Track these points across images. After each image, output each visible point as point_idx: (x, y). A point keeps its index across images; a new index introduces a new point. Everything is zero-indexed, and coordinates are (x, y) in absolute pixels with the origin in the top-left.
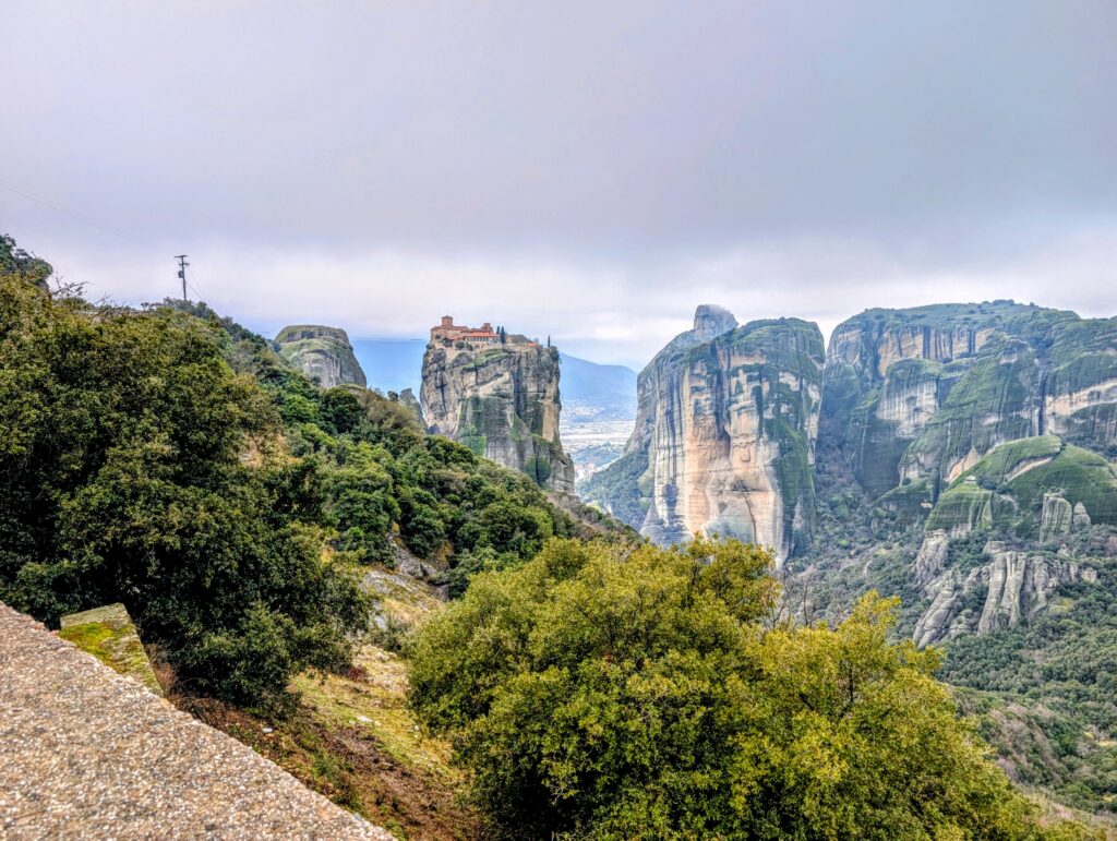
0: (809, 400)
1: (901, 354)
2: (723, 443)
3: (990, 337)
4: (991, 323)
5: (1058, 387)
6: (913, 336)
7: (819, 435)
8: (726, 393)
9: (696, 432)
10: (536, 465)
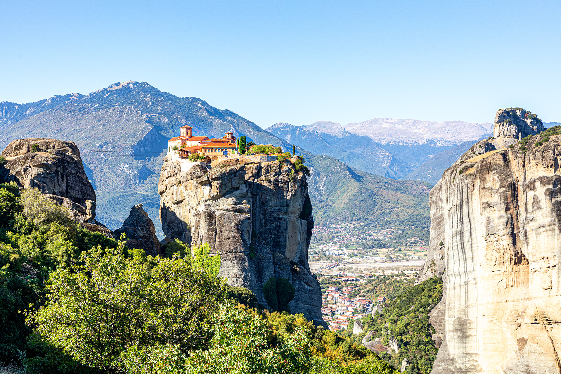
9: (489, 256)
10: (277, 287)
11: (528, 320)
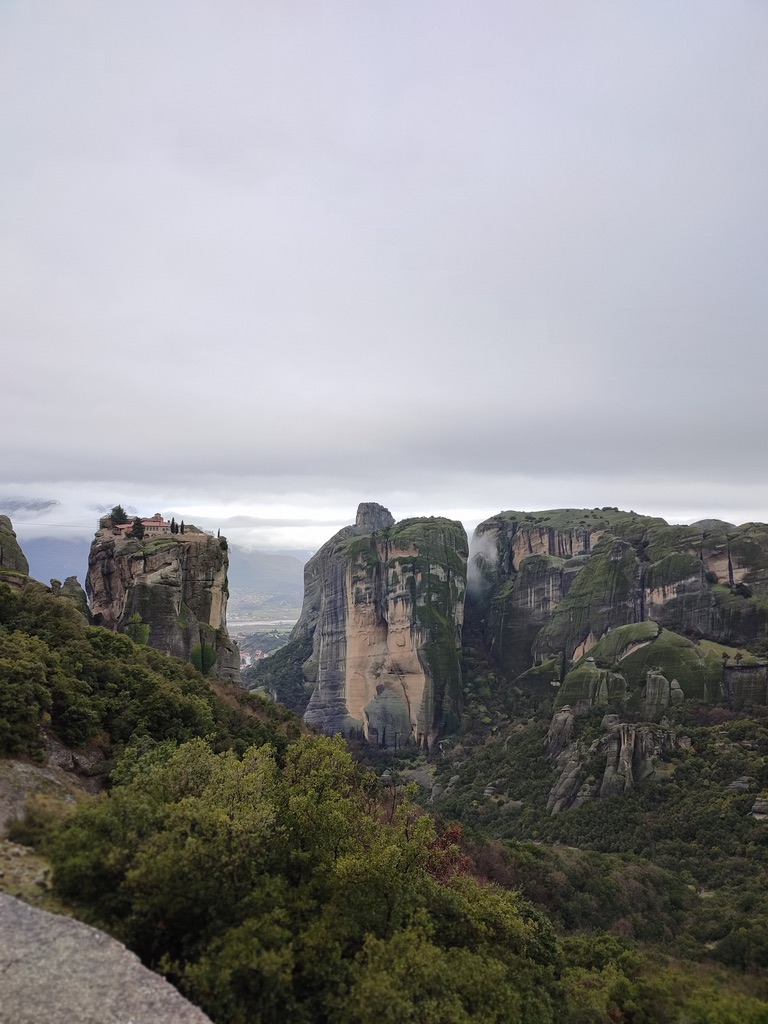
0: (456, 589)
1: (531, 551)
2: (381, 629)
3: (600, 538)
4: (601, 527)
5: (654, 581)
6: (541, 536)
7: (464, 622)
8: (384, 582)
9: (357, 619)
10: (202, 652)
11: (385, 671)
